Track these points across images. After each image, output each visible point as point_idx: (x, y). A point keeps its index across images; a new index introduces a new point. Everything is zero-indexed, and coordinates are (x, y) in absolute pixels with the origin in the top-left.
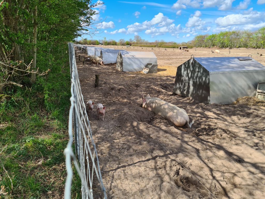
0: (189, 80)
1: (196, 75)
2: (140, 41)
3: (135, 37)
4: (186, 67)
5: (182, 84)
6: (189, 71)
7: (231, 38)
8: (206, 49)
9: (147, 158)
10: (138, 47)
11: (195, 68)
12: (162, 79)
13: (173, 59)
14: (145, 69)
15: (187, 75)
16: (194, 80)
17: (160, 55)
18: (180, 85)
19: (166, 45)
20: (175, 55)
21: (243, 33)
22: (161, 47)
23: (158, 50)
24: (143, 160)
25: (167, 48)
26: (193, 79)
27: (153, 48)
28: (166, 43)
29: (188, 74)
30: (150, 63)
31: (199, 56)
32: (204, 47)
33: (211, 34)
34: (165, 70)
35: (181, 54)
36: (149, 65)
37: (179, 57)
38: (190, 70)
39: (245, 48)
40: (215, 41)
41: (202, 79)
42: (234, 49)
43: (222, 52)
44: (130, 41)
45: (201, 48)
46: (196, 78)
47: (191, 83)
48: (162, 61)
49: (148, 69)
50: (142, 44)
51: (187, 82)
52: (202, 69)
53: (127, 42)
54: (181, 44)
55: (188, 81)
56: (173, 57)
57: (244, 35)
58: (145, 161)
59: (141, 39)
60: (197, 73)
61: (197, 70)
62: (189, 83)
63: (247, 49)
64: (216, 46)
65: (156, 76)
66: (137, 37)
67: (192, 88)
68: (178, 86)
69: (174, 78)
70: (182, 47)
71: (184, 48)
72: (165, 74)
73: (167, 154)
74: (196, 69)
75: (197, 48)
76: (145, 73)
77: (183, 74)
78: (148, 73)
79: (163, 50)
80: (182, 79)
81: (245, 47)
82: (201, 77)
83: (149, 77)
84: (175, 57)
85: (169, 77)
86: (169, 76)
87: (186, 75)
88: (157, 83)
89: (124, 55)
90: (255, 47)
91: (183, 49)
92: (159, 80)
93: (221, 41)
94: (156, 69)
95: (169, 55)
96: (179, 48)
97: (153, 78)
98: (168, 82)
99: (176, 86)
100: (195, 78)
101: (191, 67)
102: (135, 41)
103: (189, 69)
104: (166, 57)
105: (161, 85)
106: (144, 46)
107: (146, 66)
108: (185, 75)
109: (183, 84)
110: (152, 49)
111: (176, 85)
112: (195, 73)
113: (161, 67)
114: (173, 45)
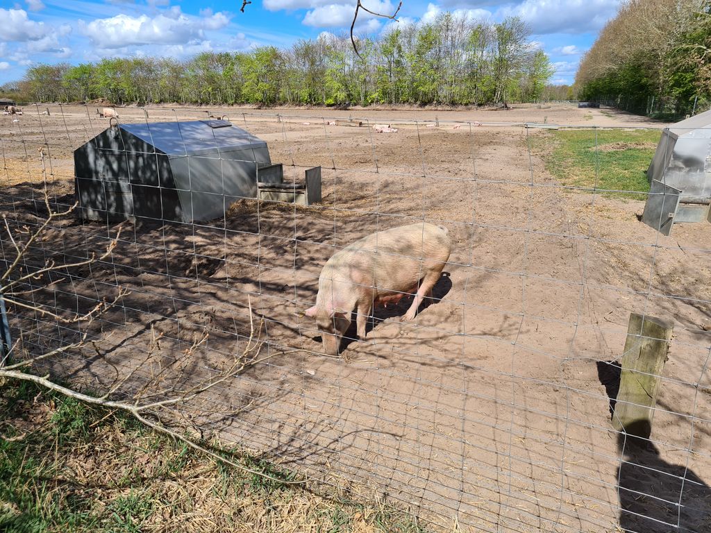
0: (117, 178)
4: (99, 149)
5: (97, 192)
6: (110, 158)
7: (135, 77)
8: (72, 107)
15: (107, 167)
18: (93, 195)
21: (161, 65)
29: (109, 164)
33: (76, 64)
39: (174, 105)
40: (93, 83)
42: (151, 105)
43: (127, 114)
45: (56, 104)
47: (125, 184)
52: (145, 148)
57: (166, 72)
62: (118, 187)
63: (180, 107)
64: (100, 100)
75: (44, 104)
81: (174, 101)
87: (104, 168)
90: (197, 101)
93: (110, 85)
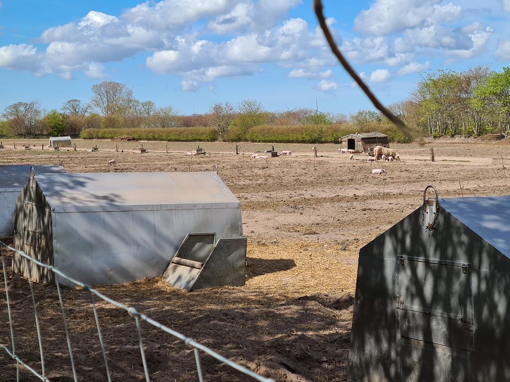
0: (427, 315)
1: (457, 287)
2: (130, 113)
3: (97, 89)
4: (404, 250)
5: (391, 339)
6: (421, 269)
8: (481, 145)
10: (120, 143)
11: (450, 252)
12: (275, 316)
13: (318, 201)
14: (179, 263)
15: (413, 289)
16: (452, 315)
17: (247, 182)
18: (385, 345)
19: (275, 127)
20: (326, 178)
22: (246, 140)
23: (235, 159)
25: (281, 142)
26: (447, 308)
27: (202, 145)
28: (271, 118)
29: (417, 284)
30: (204, 232)
31: (453, 180)
32: (470, 134)
34: (286, 265)
35: (360, 176)
36: (197, 245)
37: (350, 192)
38: (427, 263)
41: (493, 307)
44: (68, 112)
45: (457, 139)
46: (462, 303)
47: (439, 327)
48: (260, 215)
49: (197, 264)
50: (138, 125)
51: (417, 328)
52: (485, 256)
53: (54, 115)
54: (351, 123)
55: (420, 321)
56: (319, 193)
59: (130, 101)
60: (463, 276)
61: (462, 261)
62: (428, 333)
65: (242, 300)
66: (110, 90)
67: (443, 354)
68: (370, 348)
69: (339, 304)
70: (358, 137)
71: (368, 141)
72: (291, 289)
74: (455, 256)
75: (437, 141)
76: (181, 286)
77: (394, 282)
78: (198, 285)
79: (257, 154)
80: (389, 310)
82: (484, 299)
83: (208, 307)
84: (329, 193)
85: (312, 304)
86: (313, 298)
87: (407, 289)
88: (253, 338)
89: (57, 194)
91: (365, 150)
92: (262, 323)
94: (241, 263)
95: (299, 183)
96: (345, 144)
97: (227, 315)
98: (311, 329)
99: (364, 351)
100: (454, 301)
101: (431, 250)
102: (100, 112)
103: (422, 258)
104: (284, 195)
105: (277, 346)
106: (150, 136)
107: (185, 250)
108: (403, 291)
109: (399, 336)
110: (199, 150)
111: (362, 348)
112: (454, 280)
113: (263, 248)
114: (311, 126)
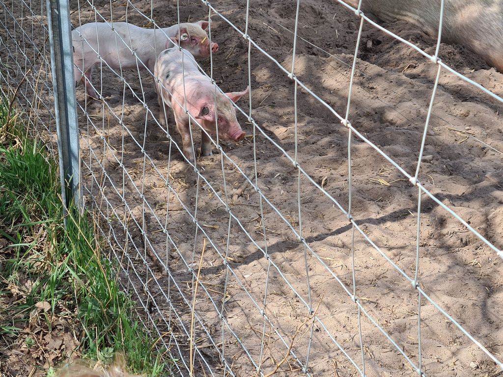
9: (390, 209)
24: (374, 216)
58: (383, 220)
73: (487, 187)
